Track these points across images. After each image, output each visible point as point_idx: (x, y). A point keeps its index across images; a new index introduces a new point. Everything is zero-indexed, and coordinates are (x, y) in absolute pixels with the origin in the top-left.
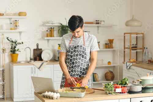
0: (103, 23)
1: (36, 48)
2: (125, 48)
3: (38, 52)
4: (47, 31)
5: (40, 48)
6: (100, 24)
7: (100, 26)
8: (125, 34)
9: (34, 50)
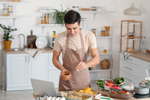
0: (99, 10)
1: (30, 34)
2: (121, 36)
3: (32, 39)
4: (42, 17)
5: (34, 34)
6: (97, 11)
7: (97, 13)
8: (122, 21)
9: (28, 37)
